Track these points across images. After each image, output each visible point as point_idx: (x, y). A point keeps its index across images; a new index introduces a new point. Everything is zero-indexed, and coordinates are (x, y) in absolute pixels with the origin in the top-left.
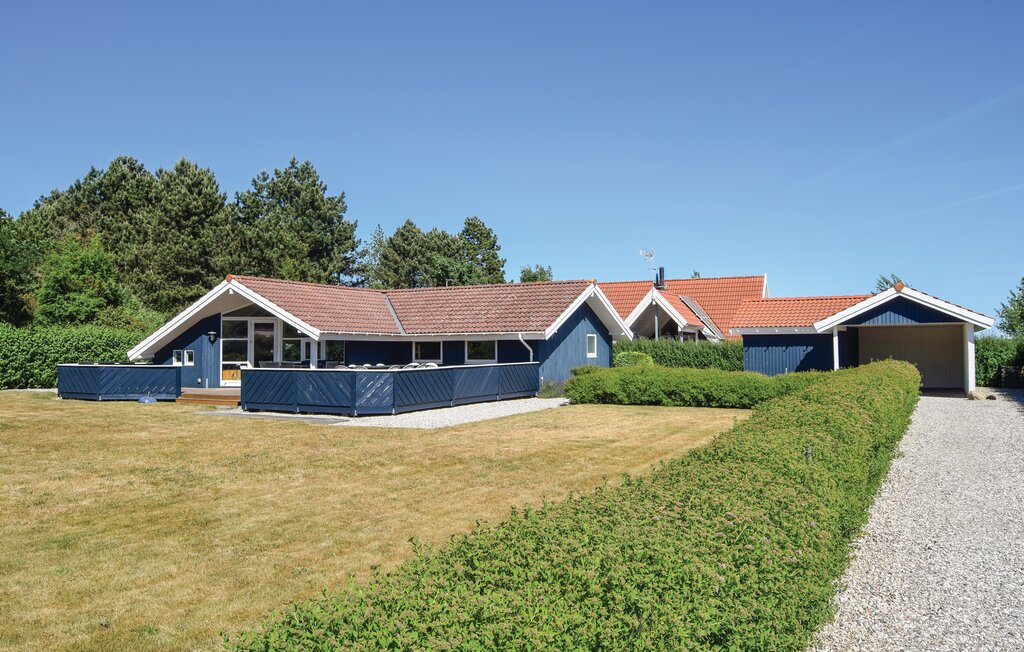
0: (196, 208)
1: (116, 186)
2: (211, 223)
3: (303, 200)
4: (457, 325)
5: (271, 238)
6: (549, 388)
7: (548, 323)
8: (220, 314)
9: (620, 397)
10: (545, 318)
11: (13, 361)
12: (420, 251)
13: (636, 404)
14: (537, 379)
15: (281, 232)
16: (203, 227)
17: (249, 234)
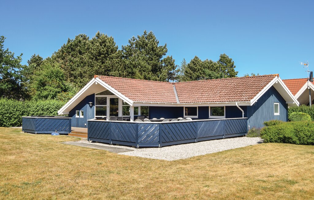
0: (103, 52)
1: (76, 45)
2: (110, 58)
3: (149, 48)
4: (205, 99)
5: (135, 64)
6: (253, 132)
7: (252, 97)
8: (94, 94)
9: (294, 140)
10: (250, 94)
11: (14, 115)
12: (201, 69)
13: (304, 144)
14: (246, 127)
15: (140, 61)
16: (107, 60)
17: (127, 62)
